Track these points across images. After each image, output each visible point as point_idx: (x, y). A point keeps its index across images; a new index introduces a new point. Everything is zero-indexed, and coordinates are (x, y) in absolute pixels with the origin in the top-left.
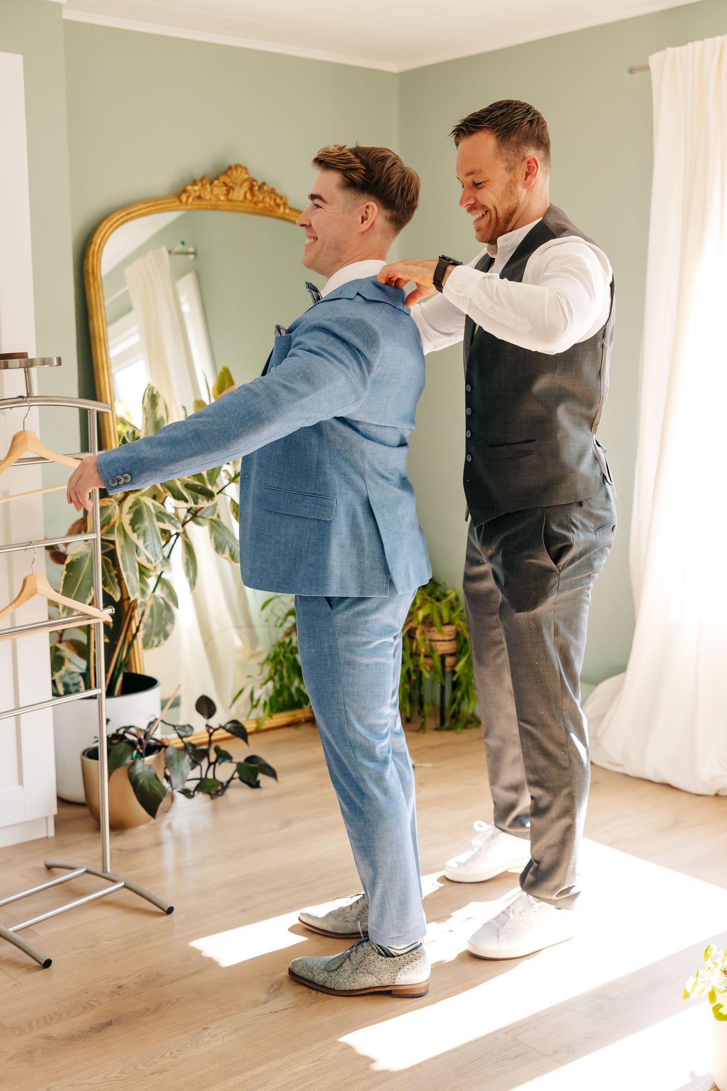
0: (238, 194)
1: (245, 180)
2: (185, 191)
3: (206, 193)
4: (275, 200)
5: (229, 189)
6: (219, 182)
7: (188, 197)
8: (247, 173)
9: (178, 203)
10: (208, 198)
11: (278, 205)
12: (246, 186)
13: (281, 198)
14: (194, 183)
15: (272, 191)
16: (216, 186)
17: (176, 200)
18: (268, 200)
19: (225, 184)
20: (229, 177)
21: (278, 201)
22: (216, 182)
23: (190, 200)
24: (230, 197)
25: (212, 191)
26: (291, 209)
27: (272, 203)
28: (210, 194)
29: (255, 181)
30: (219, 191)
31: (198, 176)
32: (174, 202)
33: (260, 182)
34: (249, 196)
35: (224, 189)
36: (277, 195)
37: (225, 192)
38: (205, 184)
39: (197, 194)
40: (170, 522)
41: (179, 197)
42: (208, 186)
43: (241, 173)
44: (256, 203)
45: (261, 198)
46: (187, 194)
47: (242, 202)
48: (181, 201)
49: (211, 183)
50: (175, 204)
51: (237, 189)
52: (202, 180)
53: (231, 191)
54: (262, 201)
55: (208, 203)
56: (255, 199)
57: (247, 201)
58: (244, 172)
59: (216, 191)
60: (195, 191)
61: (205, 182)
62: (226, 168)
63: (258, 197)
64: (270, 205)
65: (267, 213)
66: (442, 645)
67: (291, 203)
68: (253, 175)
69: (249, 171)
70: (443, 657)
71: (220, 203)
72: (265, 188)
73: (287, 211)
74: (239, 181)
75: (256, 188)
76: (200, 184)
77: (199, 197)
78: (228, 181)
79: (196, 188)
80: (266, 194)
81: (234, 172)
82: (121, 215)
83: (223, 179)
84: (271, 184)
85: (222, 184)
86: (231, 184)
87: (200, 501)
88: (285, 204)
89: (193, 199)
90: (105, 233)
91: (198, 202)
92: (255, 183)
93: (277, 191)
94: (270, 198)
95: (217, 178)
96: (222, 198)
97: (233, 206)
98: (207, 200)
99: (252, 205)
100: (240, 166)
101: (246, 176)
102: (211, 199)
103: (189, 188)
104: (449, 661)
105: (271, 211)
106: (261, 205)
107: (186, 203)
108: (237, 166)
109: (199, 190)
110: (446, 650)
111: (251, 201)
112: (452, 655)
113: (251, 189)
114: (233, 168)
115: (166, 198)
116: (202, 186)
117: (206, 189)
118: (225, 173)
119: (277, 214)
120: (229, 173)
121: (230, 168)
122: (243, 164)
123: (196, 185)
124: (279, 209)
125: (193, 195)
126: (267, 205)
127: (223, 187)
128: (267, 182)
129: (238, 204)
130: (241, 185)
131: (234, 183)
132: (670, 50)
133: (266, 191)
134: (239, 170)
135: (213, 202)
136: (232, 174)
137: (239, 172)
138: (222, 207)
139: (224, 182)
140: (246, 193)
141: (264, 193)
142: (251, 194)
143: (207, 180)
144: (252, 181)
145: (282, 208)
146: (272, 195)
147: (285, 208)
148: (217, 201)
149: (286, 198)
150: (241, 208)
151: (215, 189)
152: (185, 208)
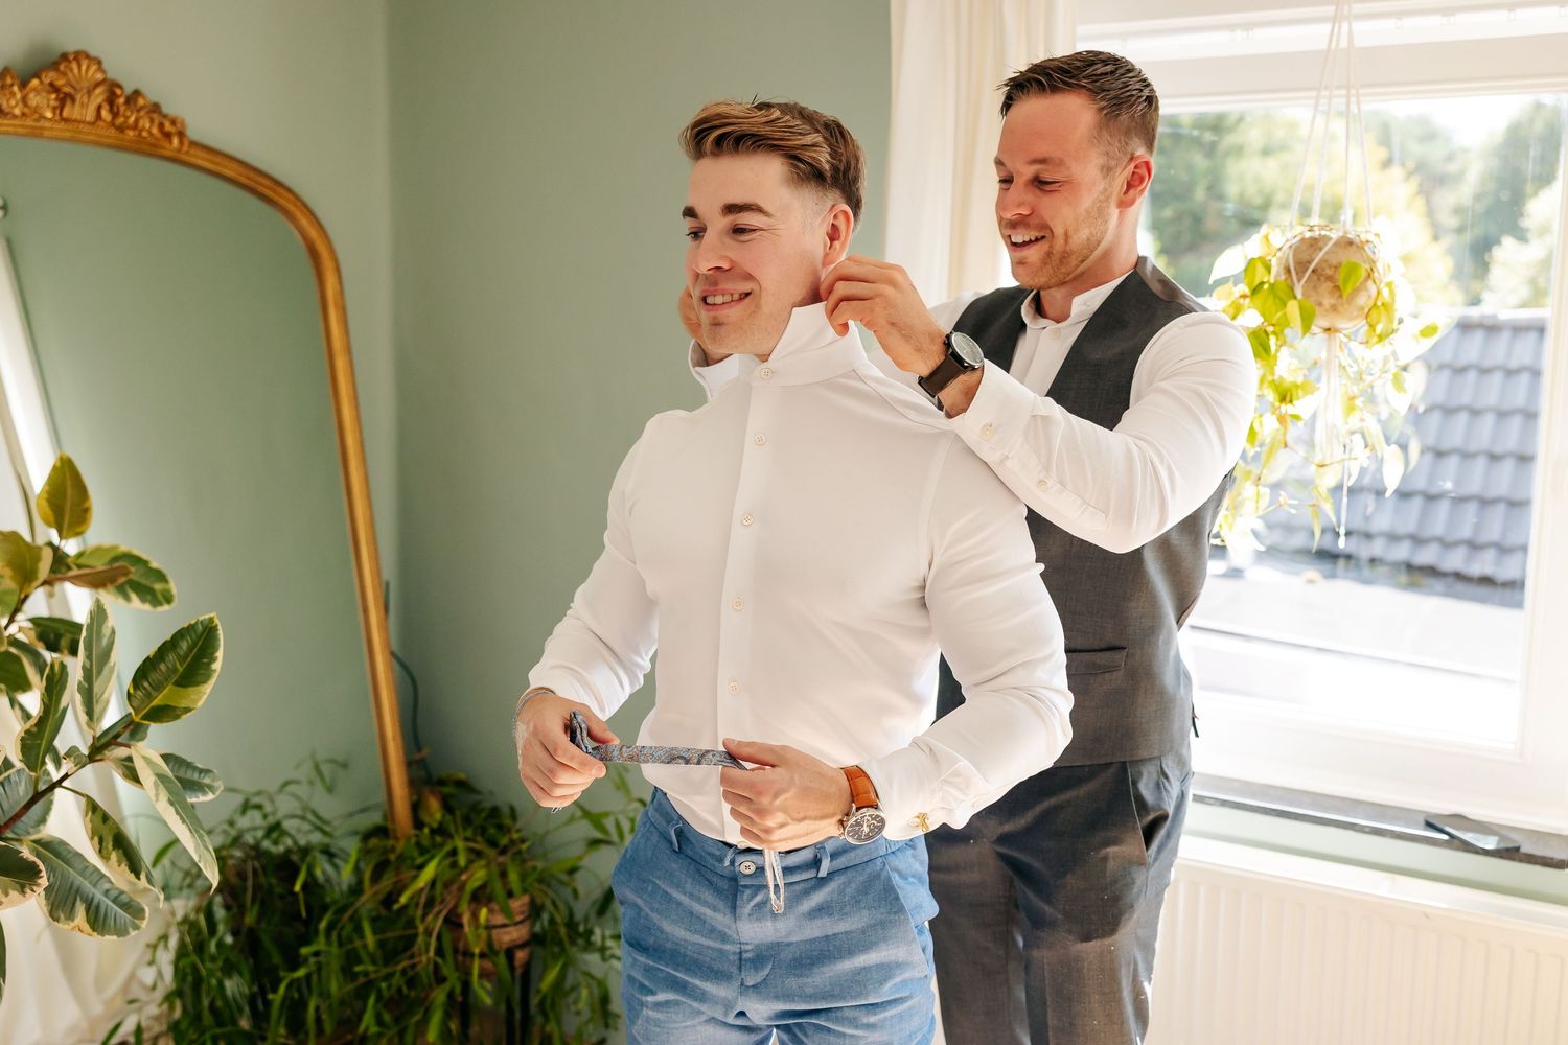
0: (85, 109)
1: (98, 84)
3: (13, 103)
4: (161, 126)
5: (65, 99)
6: (41, 82)
8: (100, 69)
10: (17, 111)
11: (168, 135)
12: (99, 95)
13: (173, 123)
15: (155, 108)
16: (35, 90)
18: (145, 123)
19: (53, 88)
20: (64, 74)
21: (168, 127)
22: (35, 82)
24: (65, 113)
25: (24, 100)
26: (193, 144)
27: (155, 130)
28: (21, 105)
29: (120, 87)
30: (43, 100)
33: (129, 89)
34: (105, 114)
35: (53, 96)
36: (164, 116)
37: (54, 103)
38: (12, 85)
42: (15, 88)
43: (88, 69)
44: (121, 129)
45: (132, 120)
47: (92, 124)
49: (24, 84)
51: (81, 98)
52: (3, 77)
53: (68, 104)
54: (135, 126)
55: (16, 122)
56: (120, 120)
57: (101, 123)
58: (94, 68)
59: (34, 100)
61: (8, 80)
62: (56, 57)
63: (127, 118)
64: (150, 132)
65: (145, 148)
66: (509, 933)
67: (193, 133)
68: (113, 73)
69: (105, 65)
70: (510, 953)
71: (47, 124)
72: (141, 102)
73: (186, 148)
74: (85, 84)
75: (122, 100)
78: (60, 82)
80: (142, 113)
81: (74, 66)
83: (50, 77)
84: (152, 94)
85: (48, 88)
86: (67, 89)
88: (181, 134)
92: (118, 91)
93: (165, 109)
94: (152, 121)
95: (37, 75)
96: (49, 115)
97: (75, 132)
98: (15, 117)
99: (113, 131)
100: (87, 56)
101: (99, 76)
102: (24, 114)
104: (521, 956)
105: (154, 146)
106: (130, 134)
108: (80, 56)
110: (515, 941)
111: (112, 124)
112: (523, 945)
113: (111, 99)
114: (71, 58)
116: (4, 87)
117: (13, 94)
118: (55, 66)
119: (167, 153)
120: (62, 67)
121: (64, 57)
122: (93, 53)
124: (171, 142)
126: (145, 134)
127: (49, 92)
128: (144, 90)
129: (86, 128)
130: (89, 92)
131: (72, 86)
133: (141, 108)
134: (85, 62)
135: (29, 122)
136: (69, 69)
137: (84, 68)
138: (46, 133)
139: (51, 84)
140: (99, 108)
141: (138, 111)
142: (111, 110)
143: (12, 78)
144: (112, 89)
145: (175, 141)
146: (155, 116)
147: (181, 142)
148: (37, 120)
149: (183, 123)
150: (91, 137)
151: (32, 95)
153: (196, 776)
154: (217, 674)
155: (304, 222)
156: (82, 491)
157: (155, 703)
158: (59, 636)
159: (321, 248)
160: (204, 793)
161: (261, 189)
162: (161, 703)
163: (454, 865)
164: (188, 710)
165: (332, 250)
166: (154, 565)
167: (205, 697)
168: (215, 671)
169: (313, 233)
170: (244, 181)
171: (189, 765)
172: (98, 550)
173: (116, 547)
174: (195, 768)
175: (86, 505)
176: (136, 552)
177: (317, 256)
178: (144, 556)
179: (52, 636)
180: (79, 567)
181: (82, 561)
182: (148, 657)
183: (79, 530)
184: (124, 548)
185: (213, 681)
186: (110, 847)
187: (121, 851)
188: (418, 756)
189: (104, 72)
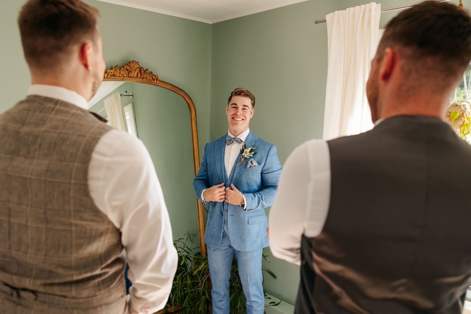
0: (134, 74)
1: (137, 68)
3: (117, 73)
4: (152, 77)
5: (129, 72)
6: (124, 68)
7: (108, 75)
8: (138, 64)
10: (118, 75)
11: (154, 79)
12: (138, 71)
14: (112, 69)
15: (151, 73)
16: (122, 70)
18: (148, 77)
20: (129, 66)
21: (154, 77)
24: (129, 75)
26: (160, 81)
29: (143, 68)
30: (124, 72)
33: (145, 69)
35: (127, 72)
36: (153, 75)
39: (113, 73)
42: (118, 70)
43: (135, 65)
44: (143, 78)
45: (145, 76)
47: (136, 77)
49: (120, 69)
51: (133, 72)
52: (115, 68)
56: (143, 76)
57: (138, 77)
62: (127, 62)
64: (150, 79)
65: (148, 82)
67: (159, 78)
71: (124, 78)
72: (147, 71)
73: (158, 82)
74: (134, 68)
75: (143, 72)
77: (114, 75)
78: (128, 68)
79: (112, 71)
81: (132, 64)
83: (126, 67)
84: (150, 70)
86: (130, 70)
88: (157, 79)
89: (111, 76)
92: (142, 70)
93: (153, 73)
94: (150, 76)
96: (126, 76)
97: (131, 79)
98: (118, 77)
99: (141, 79)
103: (108, 71)
105: (150, 82)
106: (145, 79)
107: (107, 77)
108: (133, 62)
111: (141, 77)
113: (140, 71)
116: (115, 70)
118: (127, 64)
119: (153, 83)
121: (130, 62)
122: (136, 61)
123: (113, 70)
125: (110, 74)
126: (148, 79)
128: (148, 69)
130: (135, 70)
131: (132, 69)
132: (337, 12)
135: (121, 77)
138: (125, 80)
139: (126, 69)
140: (138, 73)
141: (147, 74)
142: (140, 74)
143: (118, 68)
144: (141, 69)
145: (155, 81)
147: (157, 81)
150: (136, 80)
151: (121, 72)
152: (106, 80)
170: (172, 89)
189: (139, 65)
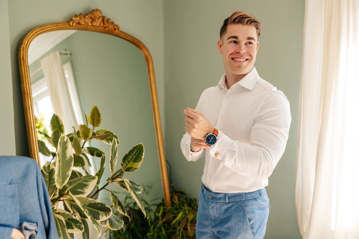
0: (97, 23)
1: (100, 17)
2: (71, 20)
3: (82, 21)
4: (114, 27)
5: (93, 20)
7: (73, 23)
8: (101, 14)
9: (68, 26)
10: (83, 24)
11: (115, 29)
12: (101, 19)
13: (117, 26)
14: (76, 16)
15: (113, 23)
16: (87, 18)
17: (67, 24)
18: (110, 26)
19: (91, 18)
20: (93, 14)
21: (115, 27)
22: (87, 16)
23: (74, 24)
24: (93, 24)
25: (85, 21)
26: (121, 32)
27: (113, 28)
28: (84, 22)
30: (88, 21)
31: (78, 13)
32: (66, 25)
33: (107, 18)
34: (102, 24)
35: (91, 20)
36: (115, 25)
37: (91, 22)
38: (82, 17)
39: (78, 21)
40: (76, 226)
41: (68, 23)
42: (83, 18)
43: (98, 13)
44: (105, 28)
45: (107, 25)
46: (73, 21)
47: (99, 27)
48: (70, 25)
49: (84, 17)
50: (66, 26)
51: (97, 20)
53: (94, 21)
54: (108, 27)
55: (83, 26)
56: (105, 26)
57: (101, 27)
60: (77, 20)
61: (81, 16)
62: (91, 10)
63: (106, 25)
64: (111, 28)
65: (110, 33)
67: (121, 29)
68: (104, 14)
69: (102, 12)
71: (89, 27)
72: (110, 21)
74: (97, 17)
75: (105, 21)
76: (79, 17)
77: (79, 23)
78: (92, 16)
79: (77, 19)
80: (110, 24)
81: (95, 12)
82: (38, 30)
83: (90, 15)
84: (112, 20)
85: (90, 18)
86: (94, 18)
87: (101, 216)
88: (118, 29)
89: (76, 24)
90: (30, 38)
91: (78, 26)
92: (105, 18)
93: (115, 23)
94: (112, 26)
95: (87, 15)
96: (90, 24)
97: (95, 30)
98: (83, 25)
99: (103, 28)
100: (98, 10)
101: (101, 15)
102: (84, 24)
103: (74, 18)
105: (112, 32)
106: (107, 29)
107: (72, 25)
108: (97, 10)
109: (79, 20)
111: (103, 27)
113: (103, 21)
114: (95, 10)
115: (62, 23)
116: (80, 18)
117: (82, 19)
118: (91, 12)
119: (115, 34)
120: (93, 13)
121: (93, 10)
122: (100, 9)
124: (116, 31)
125: (76, 22)
126: (110, 29)
127: (90, 19)
128: (110, 18)
129: (97, 27)
130: (99, 19)
131: (95, 17)
133: (110, 22)
134: (98, 12)
135: (85, 26)
136: (94, 13)
137: (97, 13)
138: (89, 29)
140: (100, 23)
143: (82, 15)
144: (104, 18)
145: (117, 31)
146: (113, 25)
147: (118, 31)
148: (87, 26)
149: (119, 26)
150: (98, 30)
152: (71, 28)
153: (136, 187)
154: (143, 159)
155: (145, 51)
156: (99, 115)
157: (128, 166)
158: (94, 152)
159: (149, 57)
160: (139, 192)
161: (135, 42)
162: (129, 167)
163: (185, 214)
164: (136, 169)
165: (151, 57)
166: (114, 134)
167: (140, 165)
168: (142, 158)
169: (147, 53)
170: (131, 40)
171: (135, 184)
172: (102, 130)
173: (105, 130)
174: (136, 185)
175: (100, 119)
176: (110, 131)
177: (148, 59)
178: (112, 132)
179: (92, 152)
180: (98, 134)
181: (98, 133)
182: (127, 154)
183: (98, 125)
184: (107, 130)
185: (142, 161)
186: (117, 205)
187: (120, 206)
188: (171, 185)
